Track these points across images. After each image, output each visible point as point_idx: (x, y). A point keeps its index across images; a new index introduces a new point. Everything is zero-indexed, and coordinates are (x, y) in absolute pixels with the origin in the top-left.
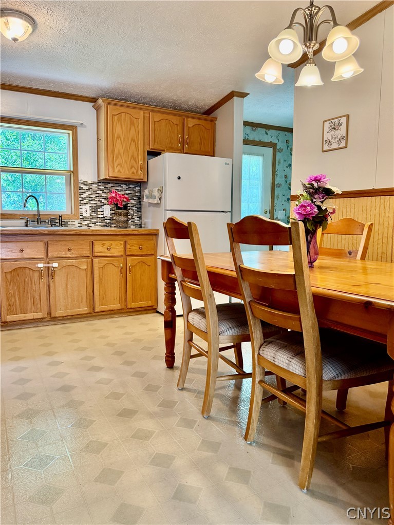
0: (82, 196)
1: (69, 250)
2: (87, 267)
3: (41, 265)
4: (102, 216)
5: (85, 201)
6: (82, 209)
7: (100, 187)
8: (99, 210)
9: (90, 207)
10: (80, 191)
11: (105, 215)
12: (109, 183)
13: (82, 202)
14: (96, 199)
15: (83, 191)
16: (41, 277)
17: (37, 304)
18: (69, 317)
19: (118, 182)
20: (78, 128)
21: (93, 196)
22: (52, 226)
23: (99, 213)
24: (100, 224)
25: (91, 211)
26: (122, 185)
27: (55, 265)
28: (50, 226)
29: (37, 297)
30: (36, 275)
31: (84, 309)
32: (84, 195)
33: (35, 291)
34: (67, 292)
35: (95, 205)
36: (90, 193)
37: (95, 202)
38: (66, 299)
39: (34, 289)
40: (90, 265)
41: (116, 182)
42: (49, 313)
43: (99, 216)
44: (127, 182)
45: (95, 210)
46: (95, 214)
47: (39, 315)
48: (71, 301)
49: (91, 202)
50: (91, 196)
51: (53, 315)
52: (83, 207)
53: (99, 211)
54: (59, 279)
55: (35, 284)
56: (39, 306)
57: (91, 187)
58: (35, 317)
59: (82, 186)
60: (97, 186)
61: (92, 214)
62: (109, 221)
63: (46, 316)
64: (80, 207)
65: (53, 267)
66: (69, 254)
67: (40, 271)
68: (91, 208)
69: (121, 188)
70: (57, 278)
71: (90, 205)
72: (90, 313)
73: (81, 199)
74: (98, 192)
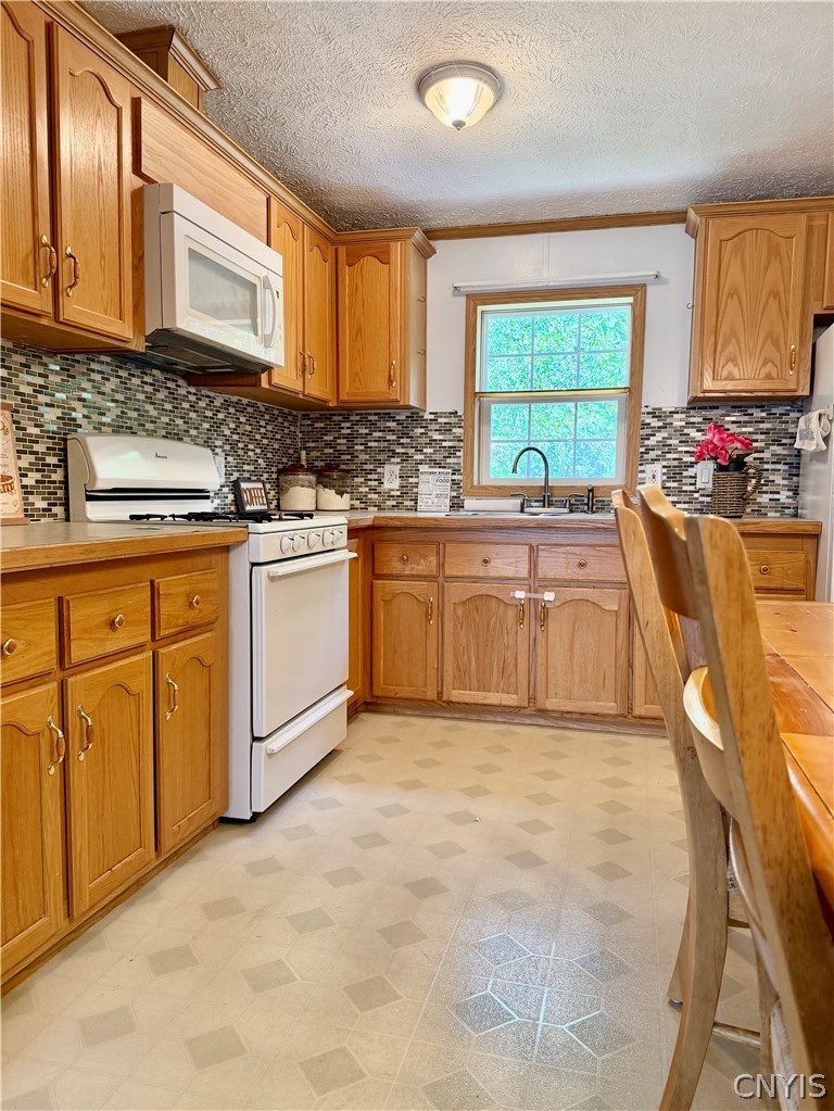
0: (646, 442)
1: (582, 565)
2: (619, 607)
3: (520, 594)
4: (692, 488)
5: (652, 455)
6: (643, 472)
7: (692, 420)
8: (685, 474)
9: (664, 467)
10: (642, 432)
11: (698, 486)
12: (717, 408)
13: (645, 456)
14: (680, 449)
15: (649, 431)
16: (520, 620)
17: (510, 676)
18: (575, 716)
19: (739, 404)
20: (649, 288)
21: (674, 442)
22: (571, 511)
23: (684, 481)
24: (686, 506)
25: (665, 478)
26: (750, 411)
27: (549, 596)
28: (566, 510)
29: (510, 660)
30: (511, 613)
31: (609, 706)
32: (652, 441)
33: (507, 647)
34: (572, 657)
35: (676, 463)
36: (666, 435)
37: (676, 456)
38: (570, 675)
39: (505, 641)
40: (625, 603)
41: (735, 404)
42: (532, 699)
43: (685, 488)
44: (763, 402)
45: (675, 473)
46: (675, 484)
47: (510, 700)
48: (580, 682)
49: (668, 456)
50: (669, 442)
51: (540, 705)
52: (648, 468)
53: (686, 477)
54: (558, 627)
55: (508, 633)
56: (513, 680)
57: (668, 420)
58: (504, 703)
59: (647, 421)
60: (683, 416)
61: (668, 485)
62: (709, 499)
63: (526, 704)
64: (641, 468)
65: (544, 601)
66: (580, 574)
67: (521, 608)
68: (665, 470)
69: (746, 418)
70: (552, 625)
71: (665, 463)
72: (622, 716)
73: (643, 450)
74: (686, 431)
